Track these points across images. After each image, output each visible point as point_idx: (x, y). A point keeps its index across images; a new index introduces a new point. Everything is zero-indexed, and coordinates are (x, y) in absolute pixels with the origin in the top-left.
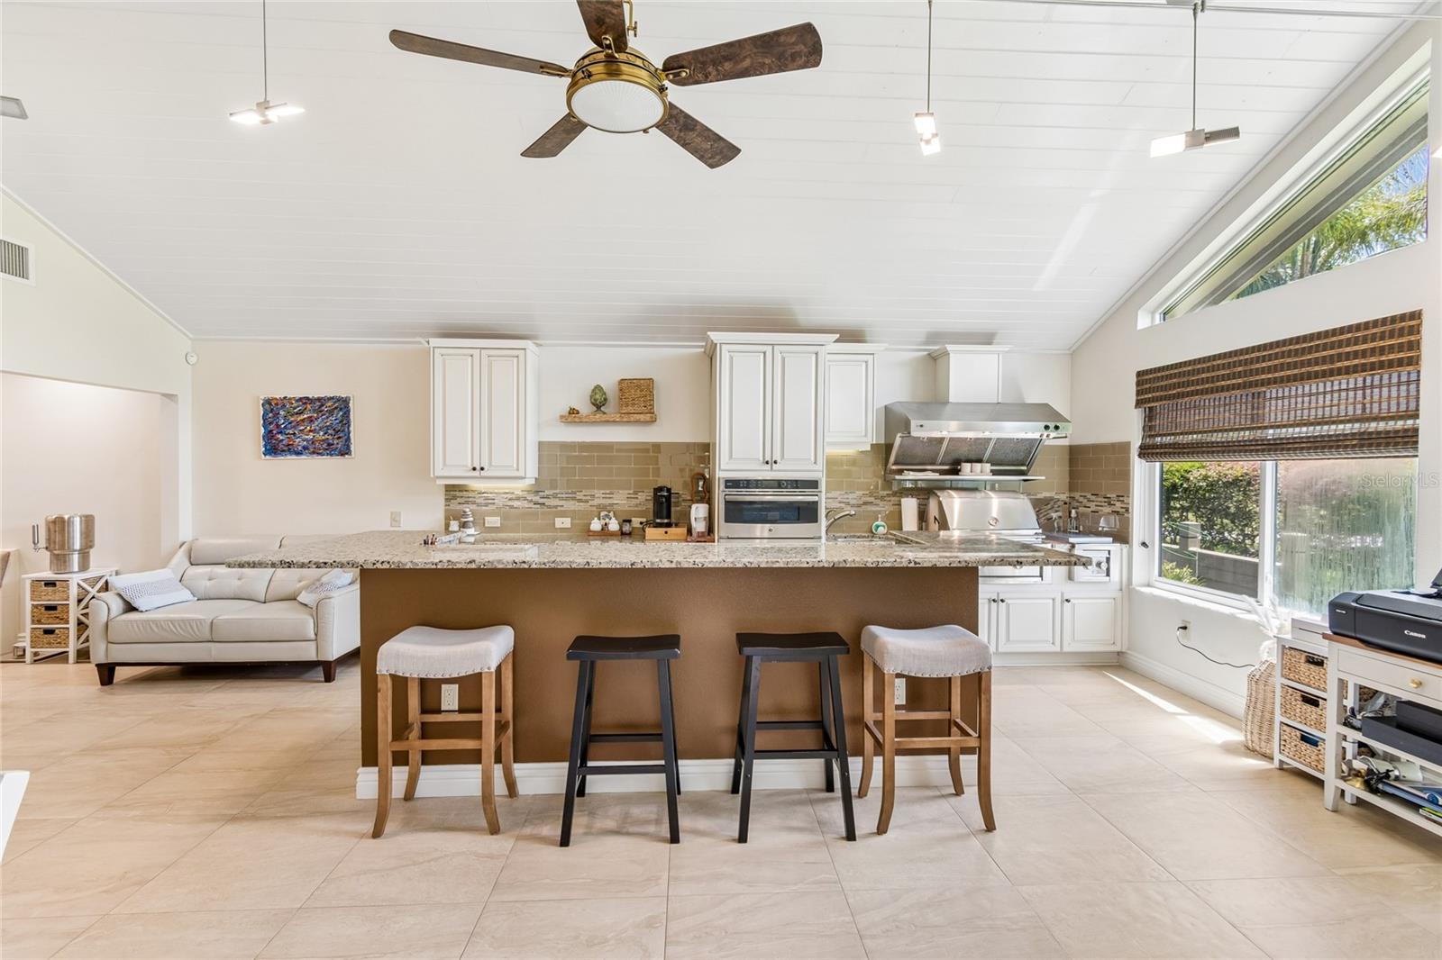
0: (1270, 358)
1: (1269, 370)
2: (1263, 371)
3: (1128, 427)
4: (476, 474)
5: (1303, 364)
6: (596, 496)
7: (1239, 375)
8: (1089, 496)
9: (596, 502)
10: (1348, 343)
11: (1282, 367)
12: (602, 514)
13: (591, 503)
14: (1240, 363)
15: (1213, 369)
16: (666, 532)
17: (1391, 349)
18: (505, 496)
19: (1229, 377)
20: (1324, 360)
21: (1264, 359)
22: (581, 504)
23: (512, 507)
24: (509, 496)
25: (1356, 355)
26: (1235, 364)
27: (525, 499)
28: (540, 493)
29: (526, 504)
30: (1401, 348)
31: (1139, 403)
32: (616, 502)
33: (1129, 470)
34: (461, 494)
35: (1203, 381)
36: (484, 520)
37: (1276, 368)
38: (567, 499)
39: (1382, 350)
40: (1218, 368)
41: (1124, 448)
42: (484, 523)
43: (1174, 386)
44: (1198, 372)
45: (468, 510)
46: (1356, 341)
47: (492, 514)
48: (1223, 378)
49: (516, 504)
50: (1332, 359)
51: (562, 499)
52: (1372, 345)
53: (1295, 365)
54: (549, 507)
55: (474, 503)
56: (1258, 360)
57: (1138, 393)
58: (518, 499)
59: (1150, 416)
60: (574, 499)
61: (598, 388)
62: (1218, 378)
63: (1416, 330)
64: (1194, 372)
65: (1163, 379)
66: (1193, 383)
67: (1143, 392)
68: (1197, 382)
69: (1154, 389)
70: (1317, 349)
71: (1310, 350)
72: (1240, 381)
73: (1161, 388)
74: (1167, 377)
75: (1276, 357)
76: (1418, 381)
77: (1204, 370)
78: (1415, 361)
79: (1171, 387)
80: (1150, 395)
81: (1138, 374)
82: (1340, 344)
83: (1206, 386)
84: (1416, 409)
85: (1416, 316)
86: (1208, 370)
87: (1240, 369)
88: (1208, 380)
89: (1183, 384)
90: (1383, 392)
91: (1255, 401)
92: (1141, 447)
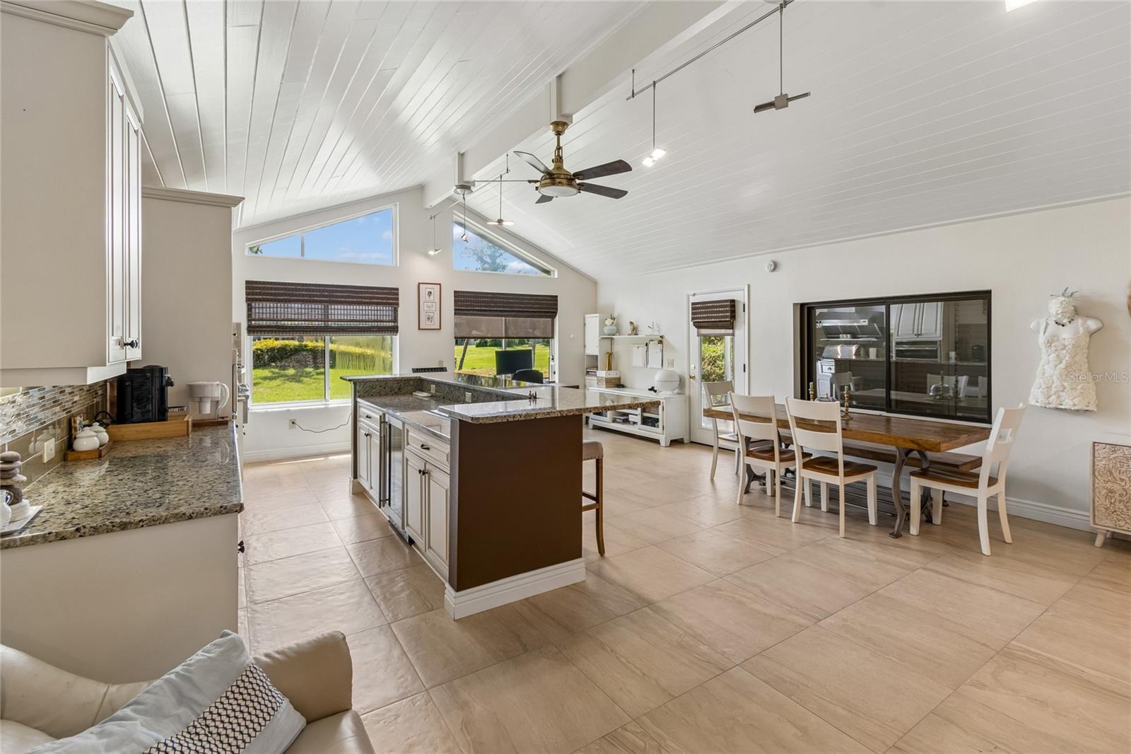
0: (342, 292)
1: (342, 297)
2: (339, 297)
5: (359, 297)
7: (326, 296)
10: (376, 293)
11: (349, 297)
14: (327, 291)
15: (310, 290)
17: (390, 299)
19: (320, 296)
20: (367, 298)
21: (339, 292)
25: (378, 298)
26: (323, 291)
30: (393, 299)
31: (247, 300)
33: (240, 341)
35: (303, 295)
37: (346, 297)
39: (388, 299)
40: (313, 290)
43: (282, 295)
44: (300, 290)
46: (379, 293)
48: (317, 296)
50: (371, 298)
52: (383, 296)
53: (355, 297)
56: (336, 291)
57: (247, 294)
59: (250, 309)
62: (314, 296)
63: (397, 294)
64: (296, 290)
65: (271, 289)
66: (296, 295)
67: (253, 294)
68: (300, 295)
69: (264, 294)
70: (364, 293)
71: (361, 293)
72: (327, 299)
73: (271, 294)
74: (275, 289)
75: (346, 292)
76: (396, 311)
77: (303, 290)
78: (398, 304)
79: (279, 295)
80: (260, 297)
81: (247, 282)
82: (373, 293)
83: (306, 298)
84: (395, 320)
85: (397, 289)
86: (306, 290)
87: (326, 294)
88: (306, 295)
89: (289, 295)
90: (384, 312)
91: (326, 309)
92: (249, 327)
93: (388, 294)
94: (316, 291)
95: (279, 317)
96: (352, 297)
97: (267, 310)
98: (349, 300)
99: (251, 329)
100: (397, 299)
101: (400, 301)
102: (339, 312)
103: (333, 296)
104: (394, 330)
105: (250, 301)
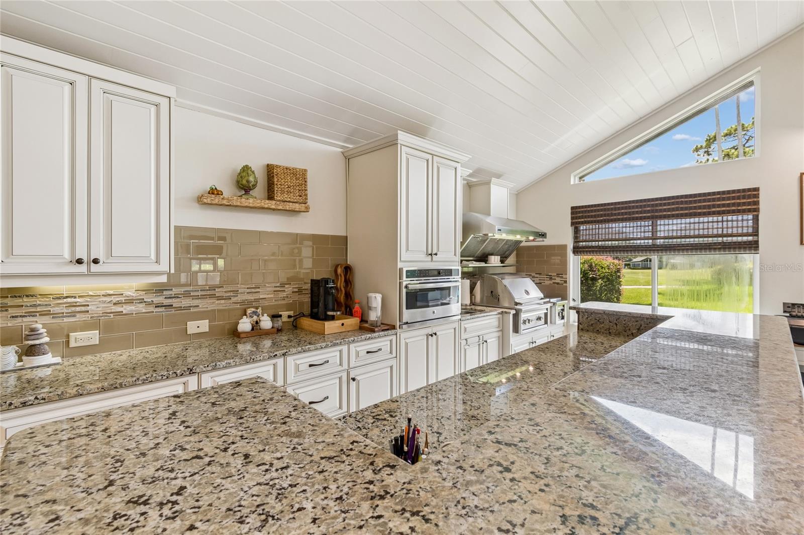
0: (669, 204)
1: (669, 210)
2: (665, 210)
3: (564, 236)
4: (83, 268)
5: (691, 208)
6: (240, 291)
7: (648, 212)
8: (533, 274)
9: (240, 298)
11: (677, 209)
12: (249, 311)
13: (234, 299)
14: (649, 206)
15: (630, 208)
16: (343, 324)
17: (744, 204)
18: (108, 299)
19: (641, 212)
20: (704, 207)
21: (665, 204)
22: (223, 301)
23: (120, 313)
24: (115, 299)
25: (724, 205)
26: (645, 206)
27: (142, 301)
28: (165, 293)
29: (142, 308)
30: (749, 204)
31: (572, 224)
32: (261, 297)
33: (566, 260)
34: (18, 301)
36: (68, 336)
37: (673, 210)
38: (203, 297)
39: (739, 204)
40: (633, 207)
41: (564, 247)
42: (68, 342)
43: (601, 216)
44: (619, 209)
45: (39, 326)
46: (724, 199)
47: (86, 327)
48: (637, 213)
49: (126, 309)
50: (709, 207)
51: (197, 297)
52: (733, 201)
53: (686, 209)
54: (180, 308)
55: (47, 313)
56: (661, 205)
57: (572, 218)
58: (130, 301)
59: (576, 231)
60: (212, 296)
61: (246, 169)
63: (757, 196)
64: (615, 209)
65: (592, 211)
66: (615, 214)
67: (576, 218)
68: (619, 214)
69: (586, 217)
70: (700, 201)
71: (695, 202)
72: (649, 215)
73: (592, 216)
74: (595, 211)
75: (673, 204)
76: (756, 219)
77: (622, 208)
78: (757, 210)
79: (599, 216)
80: (583, 220)
81: (573, 208)
82: (714, 200)
83: (625, 216)
84: (756, 233)
85: (757, 189)
86: (626, 208)
87: (649, 209)
88: (626, 213)
89: (608, 215)
90: (738, 223)
91: (654, 225)
92: (574, 248)
93: (739, 198)
94: (637, 207)
95: (600, 238)
96: (682, 209)
97: (590, 231)
98: (677, 212)
99: (577, 250)
100: (757, 203)
101: (762, 206)
102: (668, 228)
103: (657, 211)
104: (753, 246)
105: (575, 224)
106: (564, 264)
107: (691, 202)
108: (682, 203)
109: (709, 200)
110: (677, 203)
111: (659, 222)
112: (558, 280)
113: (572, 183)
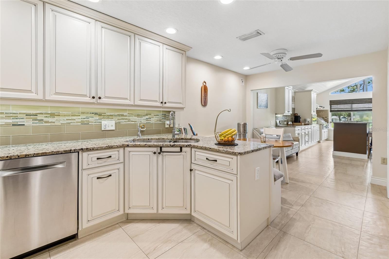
1: (356, 102)
2: (355, 102)
3: (328, 108)
5: (361, 102)
7: (351, 102)
11: (358, 102)
14: (351, 101)
15: (346, 101)
20: (365, 102)
26: (350, 101)
31: (330, 105)
37: (357, 102)
40: (347, 101)
41: (327, 111)
43: (339, 103)
48: (348, 102)
50: (366, 101)
56: (354, 101)
57: (330, 103)
59: (331, 106)
62: (347, 102)
64: (342, 101)
67: (331, 103)
69: (334, 103)
71: (362, 100)
75: (357, 101)
79: (337, 103)
81: (330, 101)
89: (340, 103)
92: (330, 110)
94: (348, 101)
95: (338, 108)
96: (359, 102)
97: (335, 107)
99: (331, 111)
102: (355, 106)
103: (353, 102)
105: (331, 105)
106: (328, 114)
107: (361, 100)
108: (359, 100)
109: (366, 100)
110: (358, 100)
111: (353, 105)
112: (326, 119)
113: (330, 94)
